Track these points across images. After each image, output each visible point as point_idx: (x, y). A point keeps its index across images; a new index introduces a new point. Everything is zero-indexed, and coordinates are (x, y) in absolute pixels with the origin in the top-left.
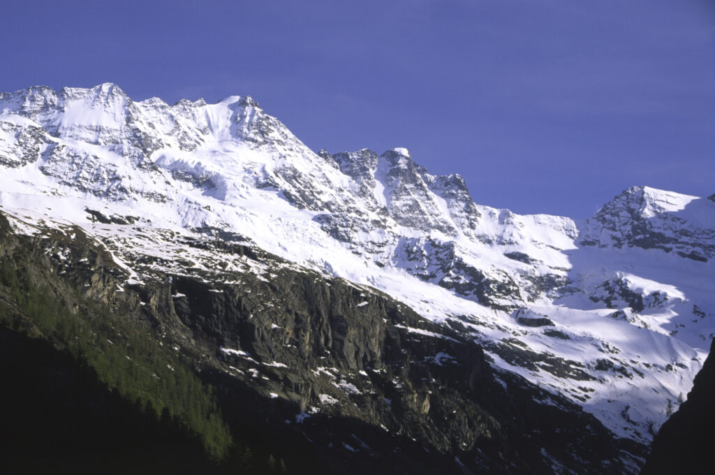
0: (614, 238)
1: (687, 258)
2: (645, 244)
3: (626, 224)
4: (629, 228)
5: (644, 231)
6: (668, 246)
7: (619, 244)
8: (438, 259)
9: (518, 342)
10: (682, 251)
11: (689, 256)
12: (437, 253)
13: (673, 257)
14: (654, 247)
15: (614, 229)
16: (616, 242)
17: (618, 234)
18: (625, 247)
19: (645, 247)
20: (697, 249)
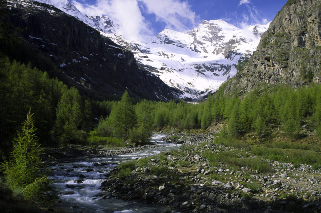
0: (161, 41)
1: (179, 47)
2: (169, 43)
3: (163, 38)
4: (164, 39)
5: (168, 40)
6: (174, 44)
7: (162, 43)
8: (117, 39)
9: (139, 62)
10: (178, 45)
11: (179, 46)
12: (116, 38)
13: (175, 46)
14: (170, 44)
15: (160, 39)
16: (161, 42)
17: (162, 41)
18: (163, 43)
19: (168, 44)
20: (181, 45)
